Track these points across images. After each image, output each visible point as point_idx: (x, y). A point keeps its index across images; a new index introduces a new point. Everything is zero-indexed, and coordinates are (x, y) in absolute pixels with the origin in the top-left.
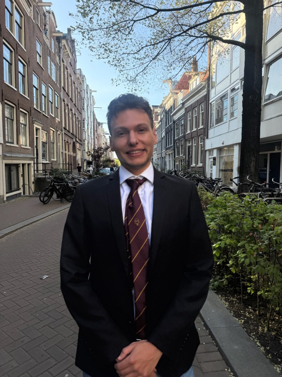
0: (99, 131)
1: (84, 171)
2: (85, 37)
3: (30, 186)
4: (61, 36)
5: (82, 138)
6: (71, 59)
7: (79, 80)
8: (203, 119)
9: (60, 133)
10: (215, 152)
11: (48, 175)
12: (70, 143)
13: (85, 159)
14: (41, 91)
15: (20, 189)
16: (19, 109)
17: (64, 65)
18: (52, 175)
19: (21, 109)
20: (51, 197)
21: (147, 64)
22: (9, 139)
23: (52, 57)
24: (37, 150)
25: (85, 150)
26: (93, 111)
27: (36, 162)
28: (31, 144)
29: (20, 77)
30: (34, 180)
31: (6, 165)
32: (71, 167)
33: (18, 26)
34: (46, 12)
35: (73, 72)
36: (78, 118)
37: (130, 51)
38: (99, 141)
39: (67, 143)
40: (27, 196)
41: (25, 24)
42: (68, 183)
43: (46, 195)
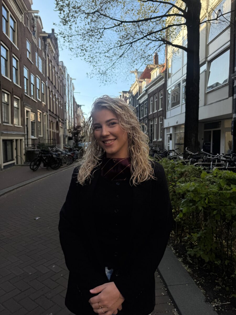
0: (78, 112)
1: (66, 145)
2: (66, 40)
3: (22, 157)
4: (46, 36)
5: (64, 118)
6: (54, 54)
7: (61, 71)
8: (162, 103)
9: (45, 114)
10: (171, 129)
11: (36, 148)
12: (54, 122)
13: (66, 135)
14: (30, 81)
15: (14, 159)
16: (13, 96)
17: (49, 59)
18: (39, 148)
19: (15, 96)
20: (39, 166)
21: (115, 61)
22: (6, 120)
23: (39, 53)
24: (27, 128)
25: (66, 128)
26: (73, 96)
27: (26, 138)
28: (23, 124)
29: (14, 70)
30: (25, 152)
31: (3, 140)
32: (55, 142)
33: (12, 30)
34: (35, 17)
35: (56, 64)
36: (60, 102)
37: (102, 51)
38: (78, 120)
39: (51, 123)
40: (19, 165)
41: (18, 29)
42: (53, 155)
43: (35, 164)
